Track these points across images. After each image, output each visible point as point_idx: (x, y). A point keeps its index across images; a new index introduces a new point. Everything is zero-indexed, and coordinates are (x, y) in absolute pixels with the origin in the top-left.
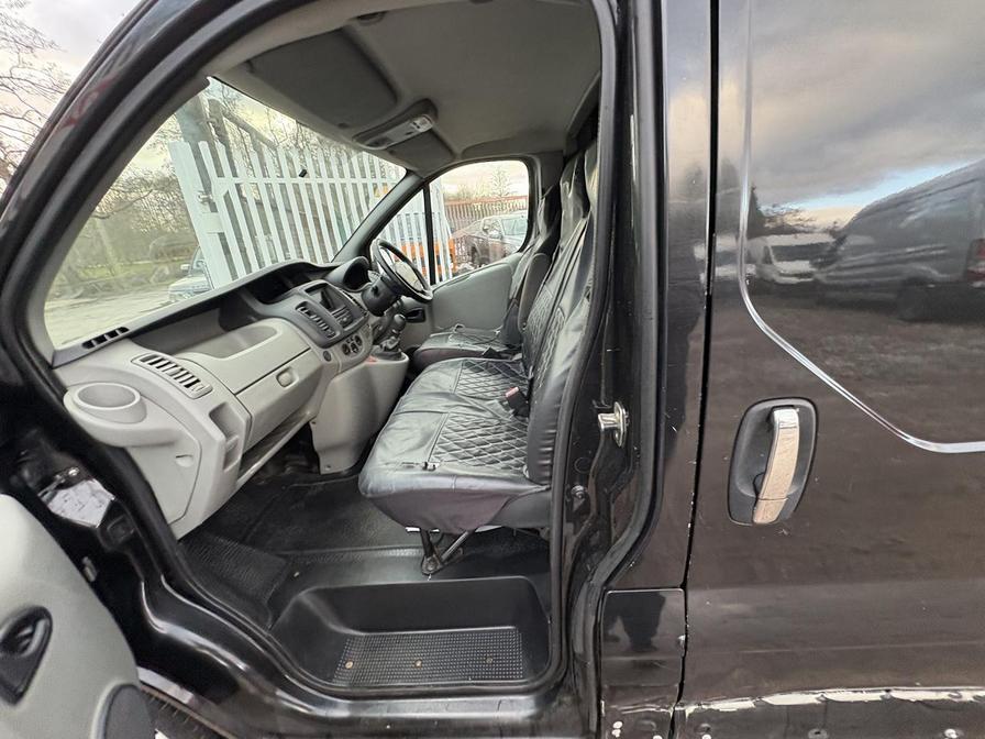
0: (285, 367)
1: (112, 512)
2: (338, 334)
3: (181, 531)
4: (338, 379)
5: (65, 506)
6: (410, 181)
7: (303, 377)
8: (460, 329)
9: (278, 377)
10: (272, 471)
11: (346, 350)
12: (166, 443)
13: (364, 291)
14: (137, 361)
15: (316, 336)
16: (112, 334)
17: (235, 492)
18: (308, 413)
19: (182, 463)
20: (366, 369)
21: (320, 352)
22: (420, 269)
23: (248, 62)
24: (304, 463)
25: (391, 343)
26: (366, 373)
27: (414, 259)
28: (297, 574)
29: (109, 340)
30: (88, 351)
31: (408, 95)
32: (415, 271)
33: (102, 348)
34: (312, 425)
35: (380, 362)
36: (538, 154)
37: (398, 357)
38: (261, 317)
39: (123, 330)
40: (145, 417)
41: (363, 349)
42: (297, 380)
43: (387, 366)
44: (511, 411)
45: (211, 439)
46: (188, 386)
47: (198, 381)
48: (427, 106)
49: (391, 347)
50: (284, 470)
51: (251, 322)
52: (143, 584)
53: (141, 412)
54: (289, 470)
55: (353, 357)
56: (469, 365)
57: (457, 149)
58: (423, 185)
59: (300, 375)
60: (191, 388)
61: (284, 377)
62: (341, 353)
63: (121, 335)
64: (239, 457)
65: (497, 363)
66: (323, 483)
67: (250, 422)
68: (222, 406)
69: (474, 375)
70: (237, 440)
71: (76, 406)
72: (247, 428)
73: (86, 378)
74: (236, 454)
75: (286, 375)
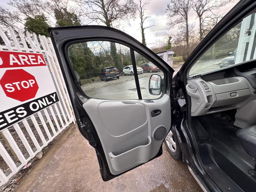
0: (234, 92)
1: (185, 106)
3: (192, 115)
5: (180, 101)
9: (231, 94)
10: (219, 115)
12: (197, 98)
14: (199, 82)
16: (198, 76)
17: (205, 114)
18: (238, 106)
19: (198, 103)
24: (230, 119)
28: (210, 140)
29: (197, 77)
30: (193, 78)
33: (195, 78)
34: (237, 110)
39: (200, 75)
40: (196, 92)
42: (237, 96)
45: (205, 102)
46: (206, 89)
47: (209, 89)
50: (223, 117)
51: (233, 77)
52: (183, 119)
53: (196, 91)
54: (224, 118)
59: (239, 95)
63: (199, 76)
64: (209, 108)
66: (232, 127)
67: (215, 102)
68: (211, 96)
70: (210, 104)
71: (187, 87)
72: (214, 102)
73: (191, 83)
74: (209, 107)
75: (234, 94)
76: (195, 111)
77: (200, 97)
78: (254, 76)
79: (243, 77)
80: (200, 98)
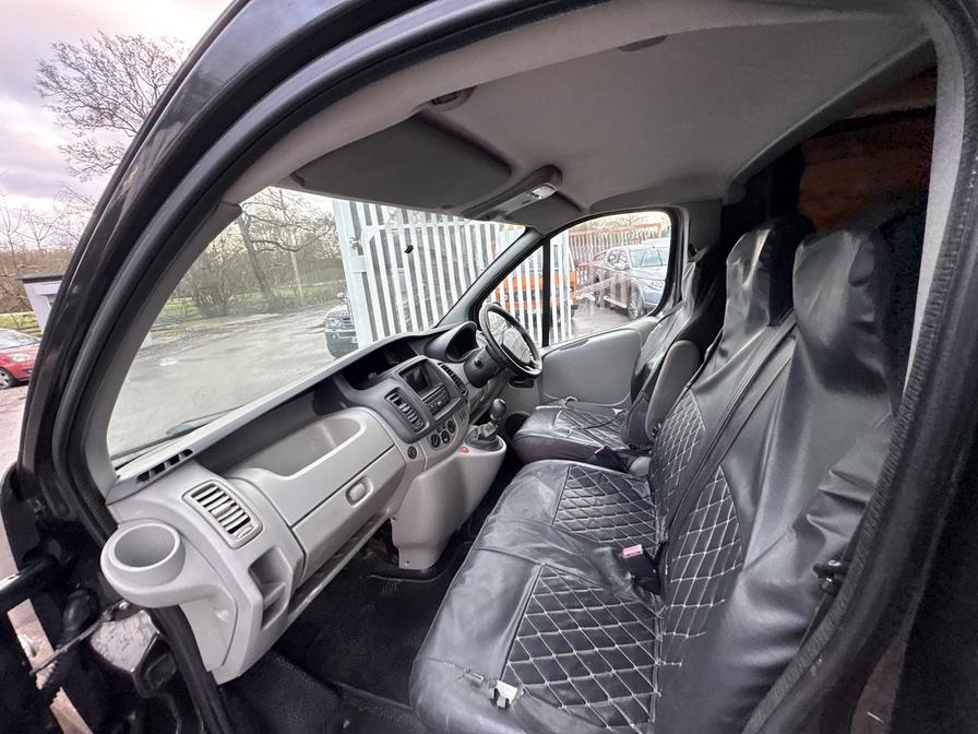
0: (359, 476)
1: (157, 650)
2: (428, 425)
3: (221, 679)
4: (422, 477)
5: (110, 643)
6: (529, 238)
7: (379, 486)
8: (570, 403)
9: (347, 492)
11: (435, 443)
12: (208, 595)
13: (467, 360)
14: (188, 496)
15: (403, 430)
16: (173, 461)
17: (286, 629)
18: (389, 510)
19: (219, 615)
20: (456, 463)
21: (404, 448)
22: (531, 335)
23: (294, 173)
25: (488, 430)
26: (456, 467)
27: (527, 326)
28: (347, 723)
29: (168, 468)
30: (141, 485)
31: (523, 165)
32: (526, 337)
33: (159, 479)
34: (392, 521)
35: (473, 452)
36: (687, 205)
37: (495, 446)
38: (351, 404)
39: (188, 452)
40: (180, 571)
41: (455, 437)
42: (371, 490)
43: (481, 457)
44: (629, 576)
45: (248, 601)
46: (231, 531)
47: (247, 521)
48: (550, 172)
49: (487, 434)
51: (341, 409)
55: (444, 448)
56: (576, 472)
57: (585, 204)
58: (544, 242)
59: (374, 485)
60: (236, 533)
61: (354, 493)
62: (428, 446)
63: (182, 459)
64: (286, 603)
65: (612, 476)
66: (399, 580)
67: (302, 564)
68: (268, 553)
69: (582, 491)
70: (284, 588)
71: (109, 562)
72: (295, 576)
73: (139, 513)
74: (282, 606)
75: (360, 486)
76: (226, 658)
77: (219, 585)
78: (392, 399)
79: (369, 411)
80: (219, 590)
